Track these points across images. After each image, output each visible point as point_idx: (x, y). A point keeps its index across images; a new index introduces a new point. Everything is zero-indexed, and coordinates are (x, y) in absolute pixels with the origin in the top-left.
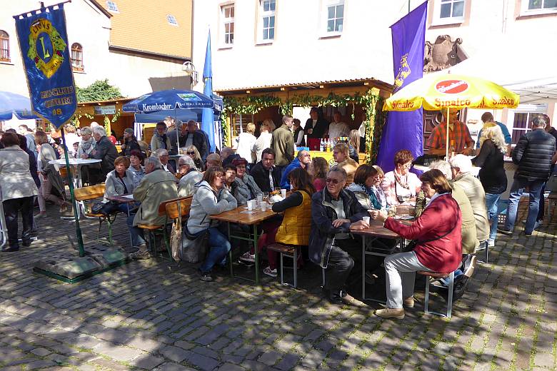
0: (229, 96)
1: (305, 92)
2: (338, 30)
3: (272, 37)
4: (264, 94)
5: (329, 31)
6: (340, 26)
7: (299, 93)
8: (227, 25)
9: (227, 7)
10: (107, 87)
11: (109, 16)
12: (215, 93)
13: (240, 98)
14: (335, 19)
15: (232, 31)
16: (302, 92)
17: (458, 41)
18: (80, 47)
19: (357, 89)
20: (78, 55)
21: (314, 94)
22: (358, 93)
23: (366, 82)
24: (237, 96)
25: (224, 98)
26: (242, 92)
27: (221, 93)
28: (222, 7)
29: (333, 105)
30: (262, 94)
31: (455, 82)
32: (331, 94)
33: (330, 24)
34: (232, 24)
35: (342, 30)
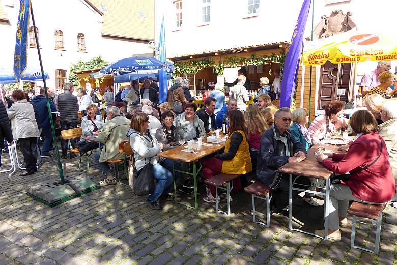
0: (178, 61)
1: (233, 55)
2: (255, 12)
3: (208, 20)
4: (203, 59)
5: (249, 13)
6: (257, 9)
7: (228, 56)
8: (177, 14)
9: (177, 2)
10: (100, 61)
11: (101, 14)
12: (168, 60)
13: (185, 63)
14: (253, 4)
15: (181, 18)
16: (231, 56)
17: (348, 14)
18: (83, 35)
19: (273, 51)
20: (82, 41)
21: (240, 57)
22: (274, 54)
23: (281, 44)
24: (183, 61)
25: (175, 63)
26: (187, 58)
27: (172, 59)
28: (174, 2)
29: (255, 64)
30: (201, 59)
31: (367, 35)
32: (253, 56)
33: (250, 8)
34: (181, 14)
35: (259, 12)
